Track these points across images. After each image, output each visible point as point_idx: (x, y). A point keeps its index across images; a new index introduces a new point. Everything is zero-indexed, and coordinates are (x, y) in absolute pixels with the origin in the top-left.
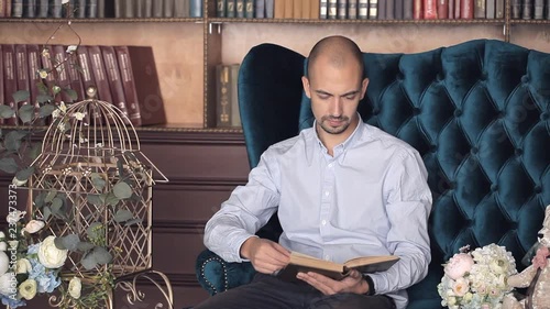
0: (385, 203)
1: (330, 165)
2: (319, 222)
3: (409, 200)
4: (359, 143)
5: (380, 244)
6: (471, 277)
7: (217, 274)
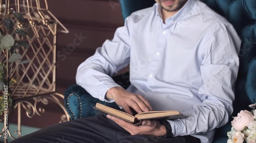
0: (198, 64)
1: (164, 32)
2: (147, 75)
3: (218, 63)
4: (188, 15)
5: (191, 96)
6: (248, 131)
7: (75, 105)
